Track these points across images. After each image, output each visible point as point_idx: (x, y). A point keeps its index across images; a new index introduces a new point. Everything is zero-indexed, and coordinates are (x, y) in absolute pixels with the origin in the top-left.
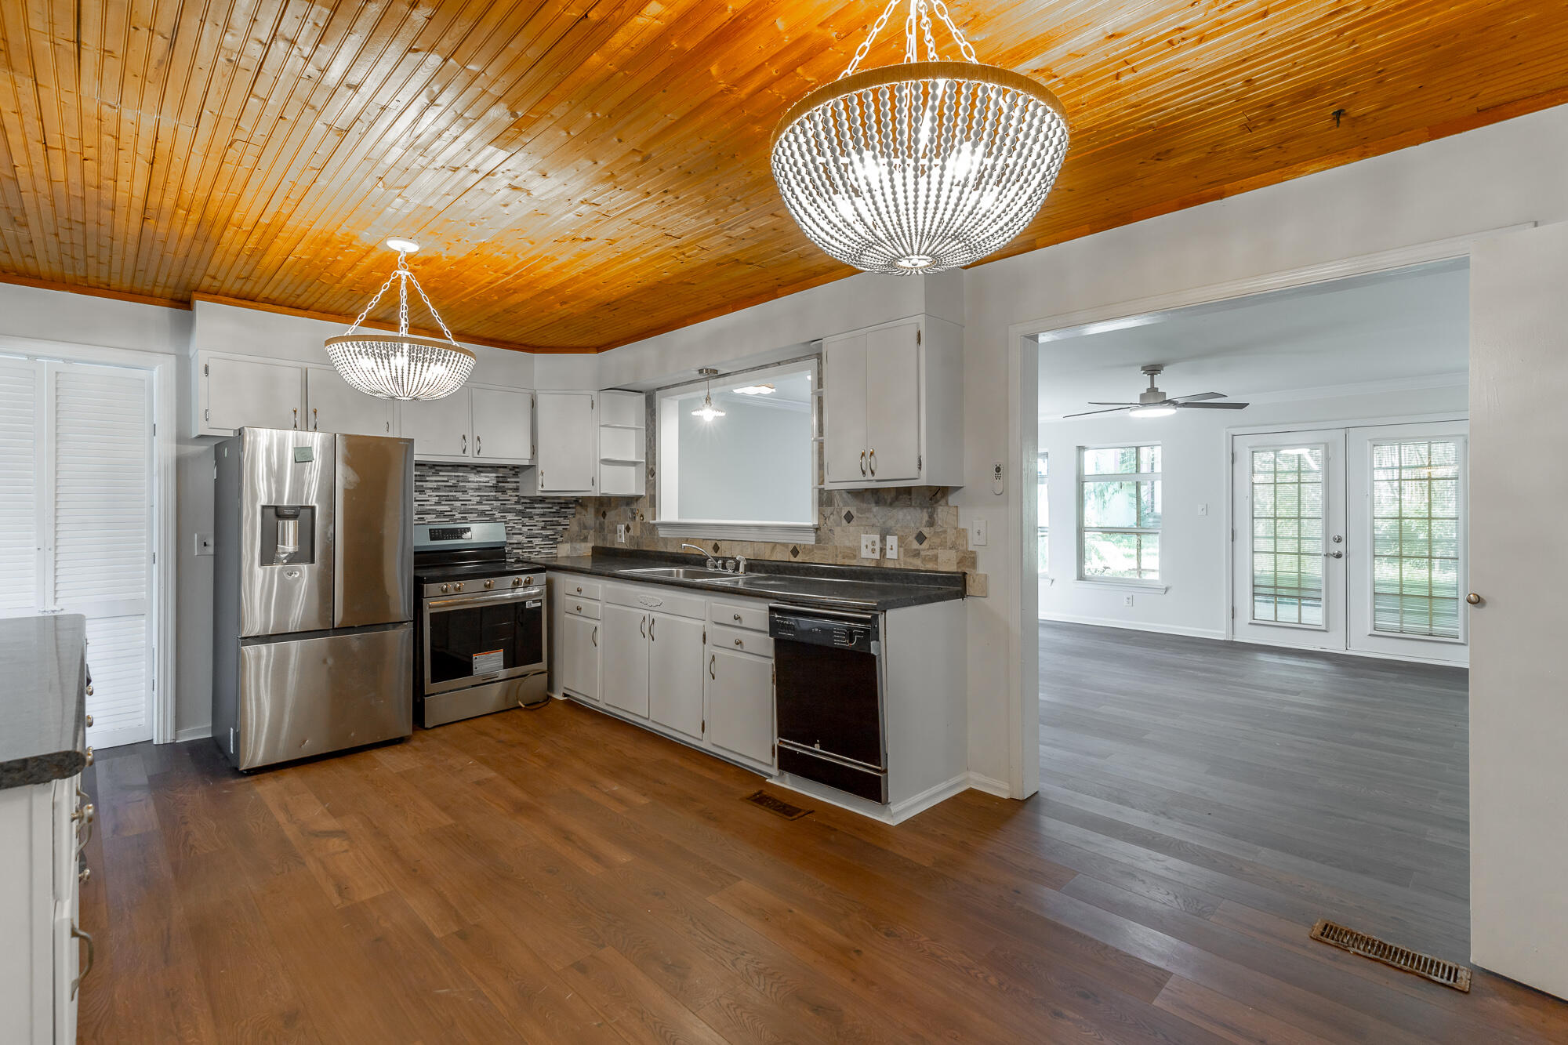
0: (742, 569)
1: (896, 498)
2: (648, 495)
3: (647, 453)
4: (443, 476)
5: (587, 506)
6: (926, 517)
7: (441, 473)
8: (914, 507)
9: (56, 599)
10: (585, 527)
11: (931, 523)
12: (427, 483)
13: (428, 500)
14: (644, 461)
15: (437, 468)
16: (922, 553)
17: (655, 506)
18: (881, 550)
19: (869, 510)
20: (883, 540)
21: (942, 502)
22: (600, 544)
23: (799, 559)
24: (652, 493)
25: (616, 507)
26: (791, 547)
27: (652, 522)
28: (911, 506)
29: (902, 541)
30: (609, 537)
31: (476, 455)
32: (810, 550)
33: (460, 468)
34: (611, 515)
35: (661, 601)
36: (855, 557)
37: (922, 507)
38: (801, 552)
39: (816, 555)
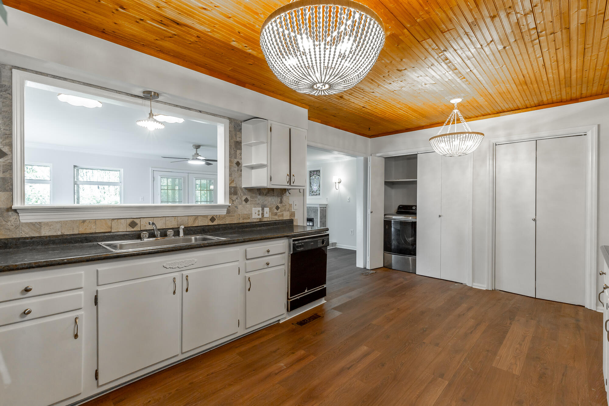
0: (182, 234)
1: (268, 192)
6: (279, 200)
8: (275, 196)
11: (281, 202)
16: (278, 214)
17: (12, 190)
18: (262, 214)
19: (256, 197)
20: (263, 210)
21: (285, 195)
23: (215, 223)
26: (210, 218)
27: (7, 207)
28: (274, 196)
29: (271, 209)
32: (224, 217)
35: (195, 260)
36: (249, 218)
37: (278, 196)
38: (217, 219)
39: (227, 220)
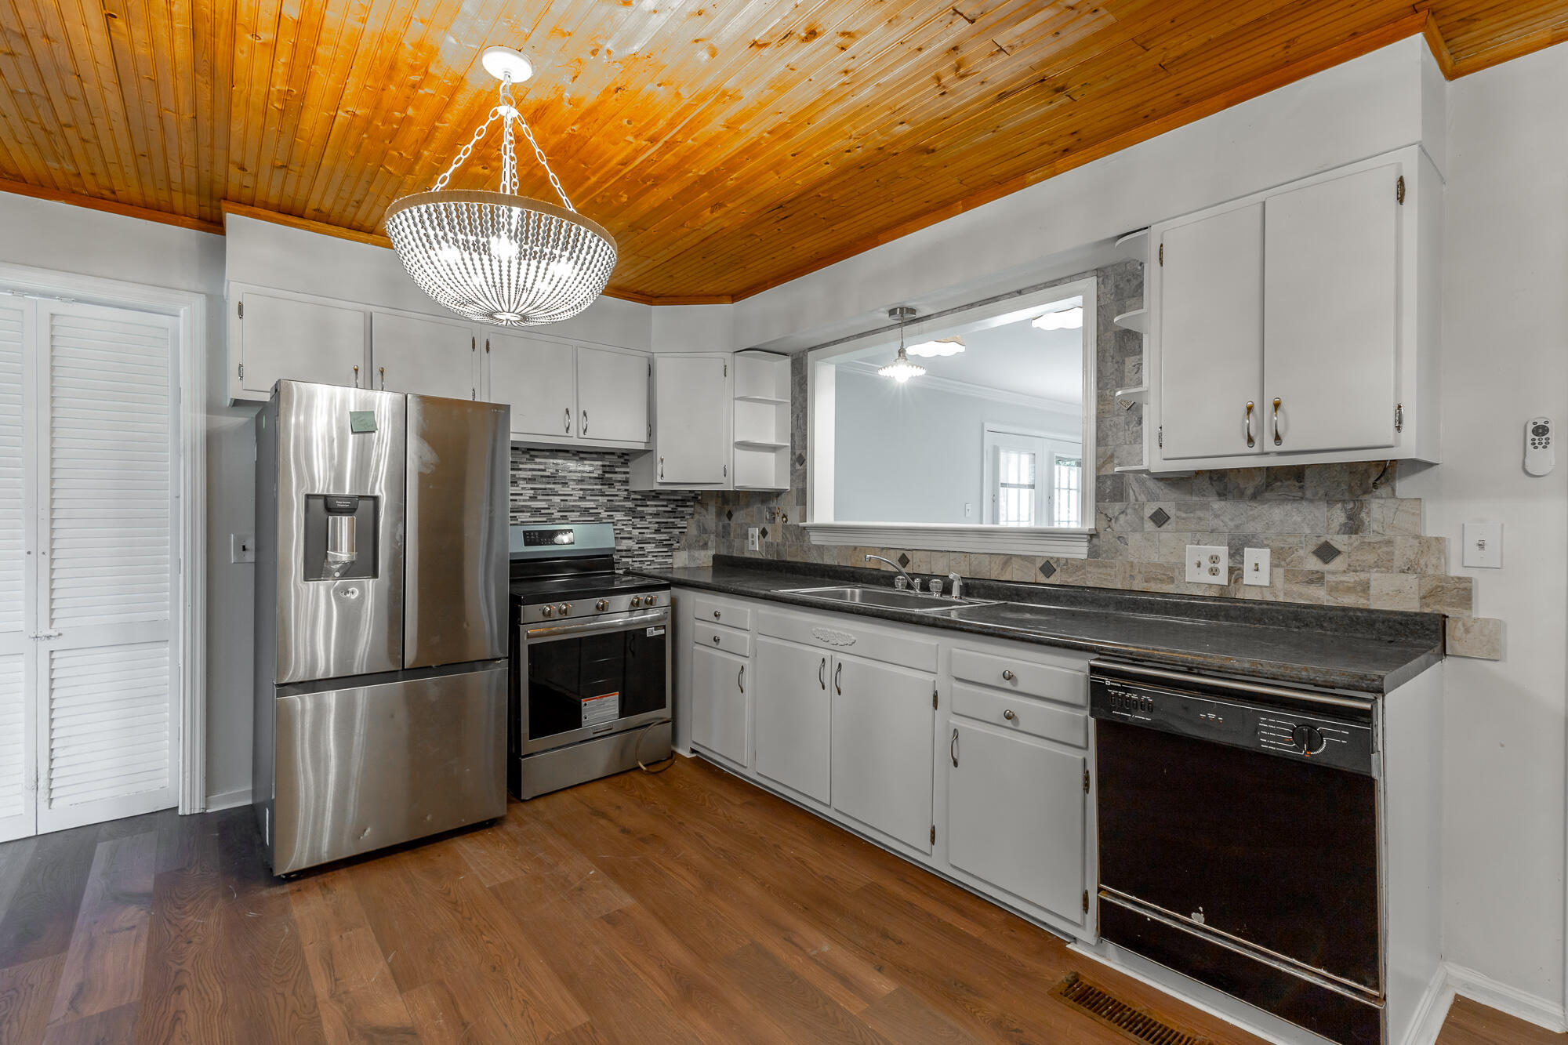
0: (956, 592)
1: (1268, 486)
2: (794, 489)
3: (792, 435)
4: (540, 463)
5: (707, 504)
6: (1339, 516)
7: (537, 460)
8: (1312, 501)
9: (52, 621)
10: (705, 531)
11: (1354, 526)
12: (520, 472)
13: (521, 494)
14: (789, 444)
15: (533, 453)
16: (1328, 577)
17: (806, 505)
18: (1231, 570)
19: (1205, 507)
20: (1236, 553)
21: (1383, 491)
22: (724, 552)
23: (1054, 579)
24: (800, 486)
25: (748, 505)
26: (1039, 563)
27: (801, 524)
28: (1302, 498)
29: (1279, 557)
30: (737, 543)
31: (582, 435)
32: (1077, 566)
33: (560, 454)
34: (740, 516)
35: (853, 638)
36: (1172, 580)
37: (1330, 501)
38: (1058, 570)
39: (1089, 576)
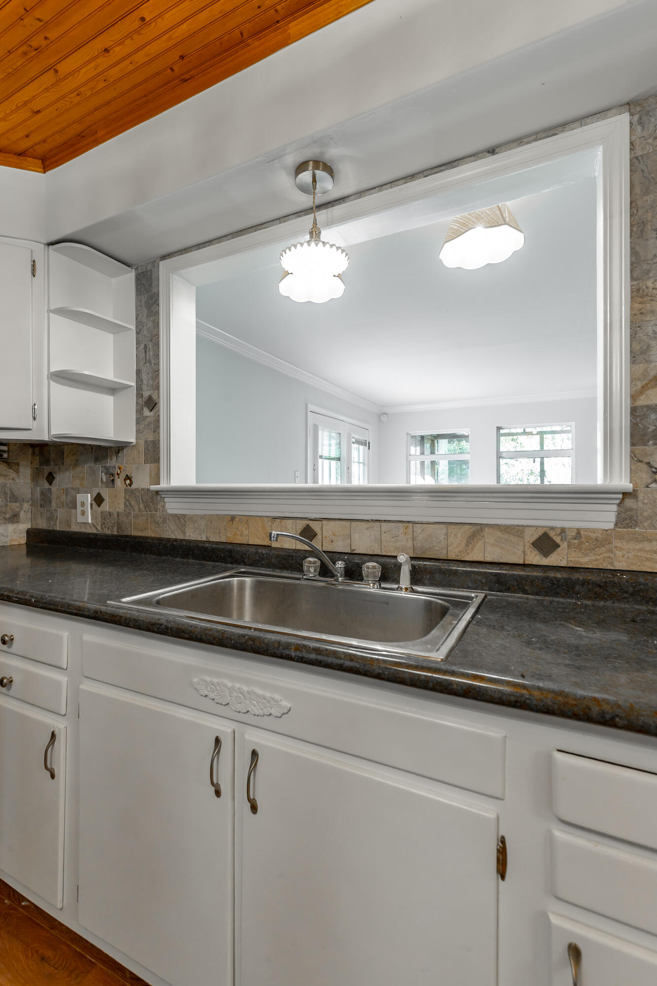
2: (142, 442)
3: (138, 372)
5: (18, 465)
10: (14, 498)
14: (134, 384)
17: (157, 462)
22: (42, 524)
23: (554, 559)
24: (151, 438)
25: (76, 464)
26: (531, 536)
27: (153, 487)
30: (61, 513)
32: (603, 540)
34: (65, 479)
38: (564, 545)
39: (619, 553)
